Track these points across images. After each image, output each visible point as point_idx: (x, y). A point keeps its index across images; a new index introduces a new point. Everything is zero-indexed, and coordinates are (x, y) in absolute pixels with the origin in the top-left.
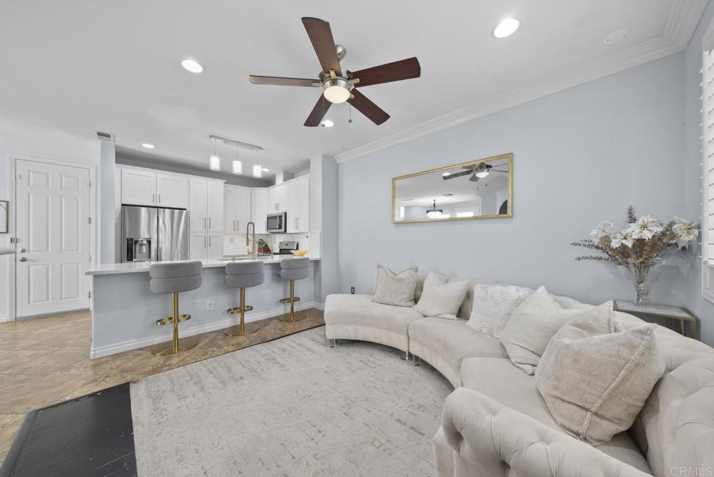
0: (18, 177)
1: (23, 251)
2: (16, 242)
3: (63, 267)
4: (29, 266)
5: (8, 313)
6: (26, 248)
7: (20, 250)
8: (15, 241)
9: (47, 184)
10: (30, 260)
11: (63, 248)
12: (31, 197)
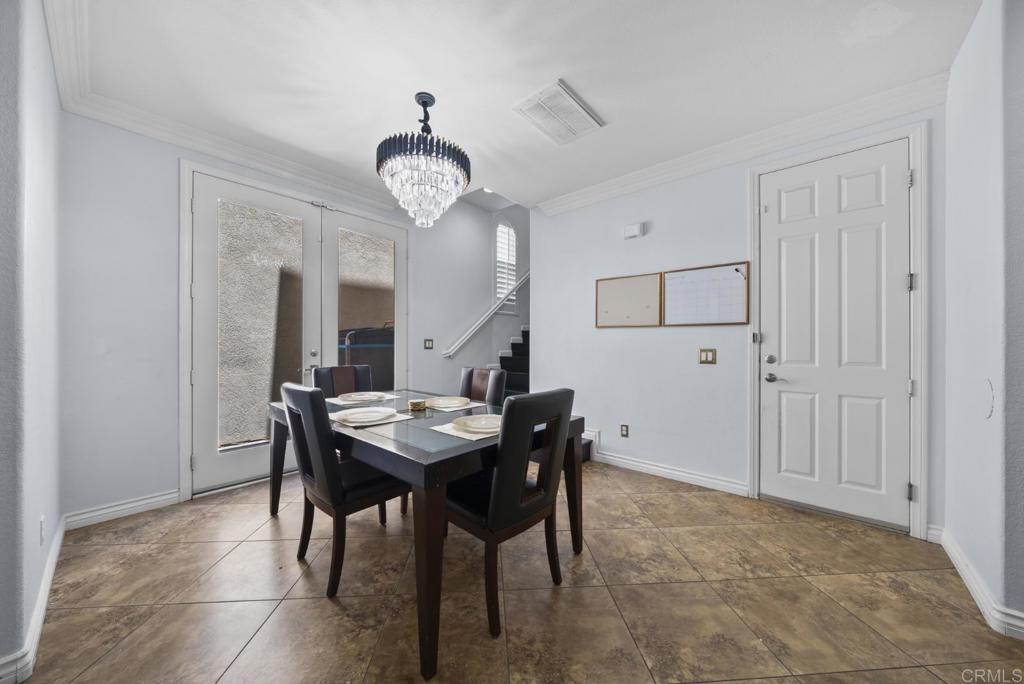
0: (762, 210)
1: (771, 360)
2: (761, 342)
3: (845, 402)
4: (780, 392)
5: (748, 480)
6: (776, 355)
7: (766, 359)
8: (759, 339)
9: (812, 210)
10: (782, 380)
11: (845, 359)
12: (783, 244)
